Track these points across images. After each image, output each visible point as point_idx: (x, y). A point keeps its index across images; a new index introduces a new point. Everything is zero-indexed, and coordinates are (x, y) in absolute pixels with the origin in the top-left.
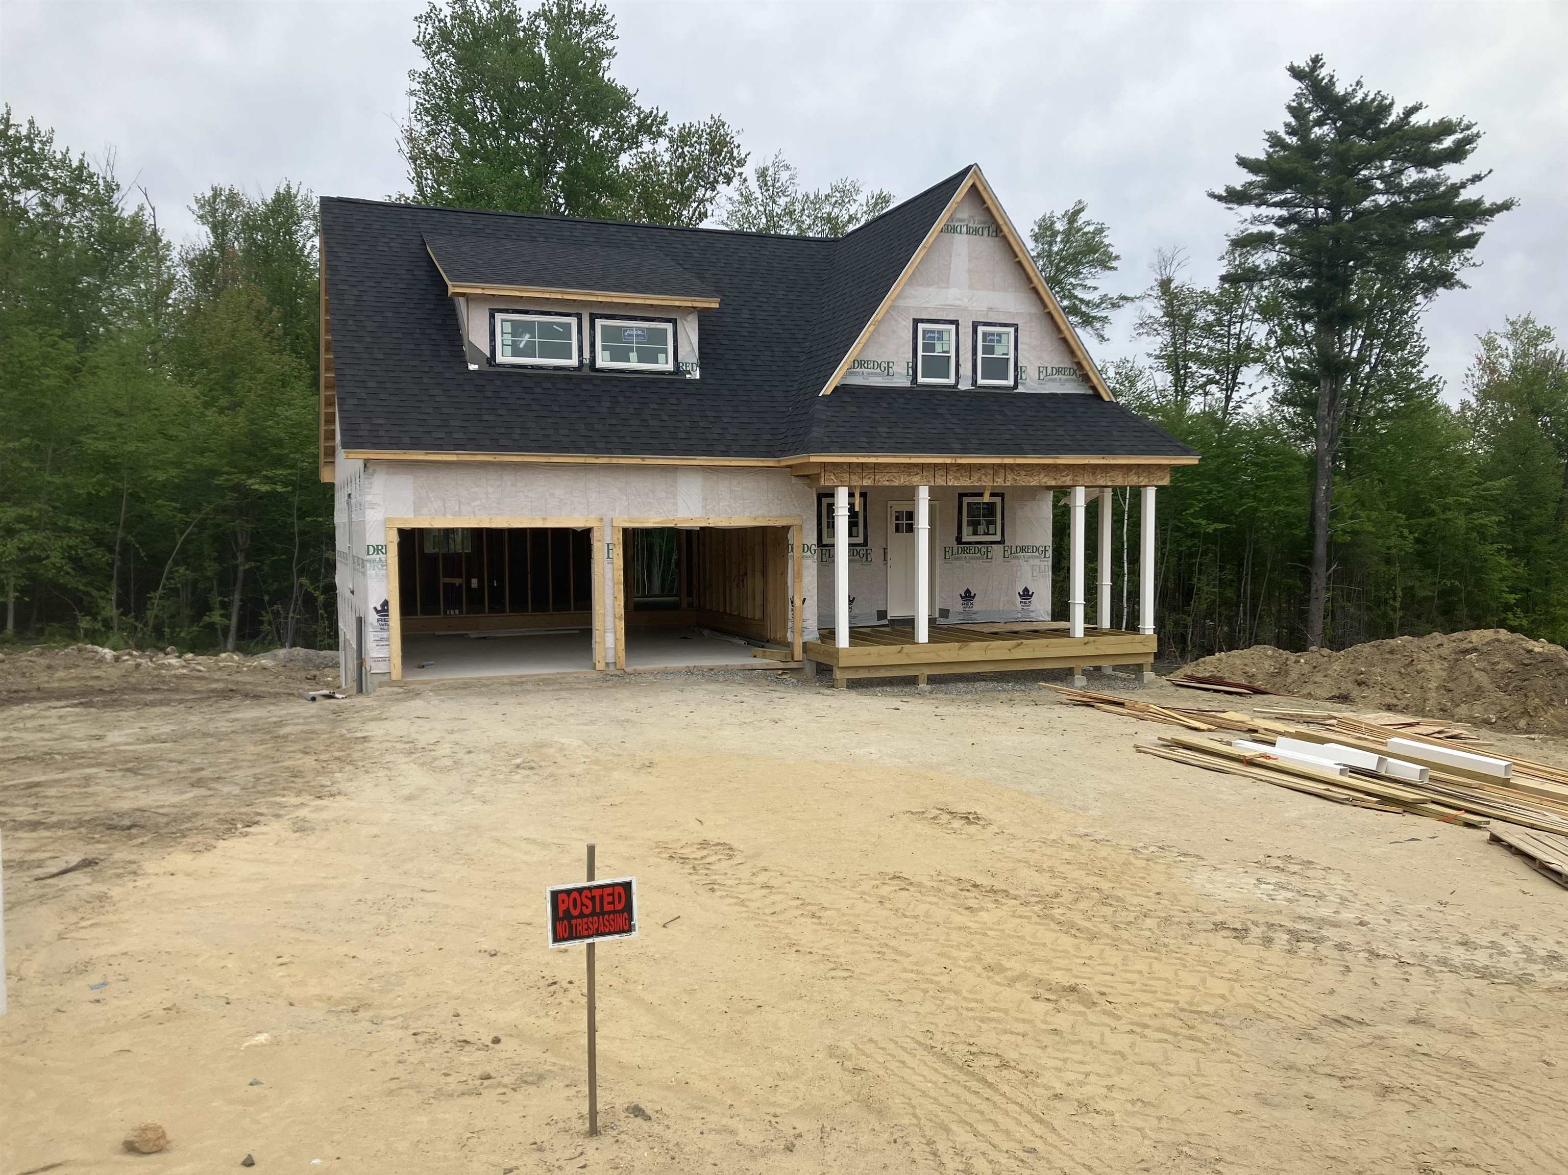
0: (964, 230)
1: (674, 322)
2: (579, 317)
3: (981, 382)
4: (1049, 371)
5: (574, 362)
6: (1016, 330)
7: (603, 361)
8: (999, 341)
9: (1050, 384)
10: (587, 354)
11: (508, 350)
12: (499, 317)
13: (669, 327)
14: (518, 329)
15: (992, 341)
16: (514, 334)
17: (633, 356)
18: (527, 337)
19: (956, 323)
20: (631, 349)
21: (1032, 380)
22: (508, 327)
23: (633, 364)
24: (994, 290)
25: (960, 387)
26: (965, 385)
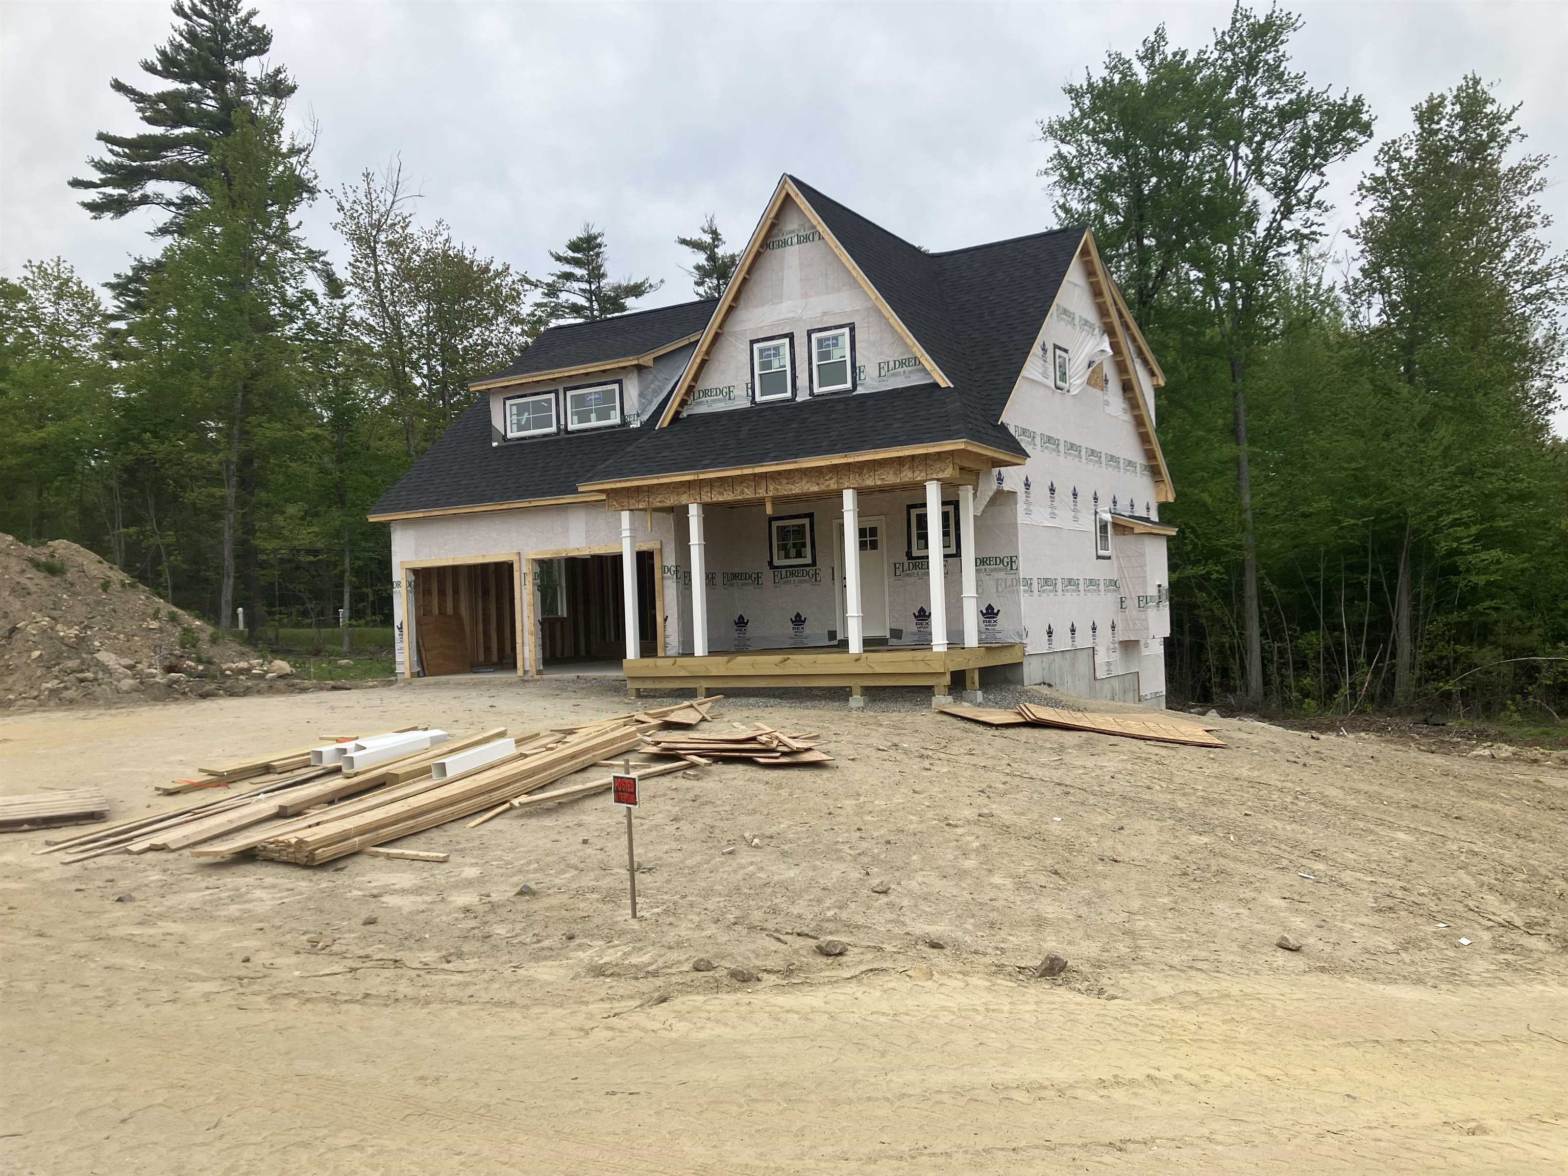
0: (795, 240)
1: (620, 382)
2: (557, 393)
3: (816, 390)
4: (891, 365)
5: (553, 429)
6: (852, 330)
7: (574, 425)
8: (835, 345)
9: (892, 379)
10: (562, 422)
11: (515, 427)
12: (508, 403)
13: (616, 387)
14: (521, 409)
15: (828, 346)
16: (518, 415)
17: (593, 416)
18: (526, 415)
19: (791, 336)
20: (591, 411)
21: (872, 379)
22: (514, 409)
23: (594, 423)
24: (828, 293)
25: (798, 399)
26: (803, 396)
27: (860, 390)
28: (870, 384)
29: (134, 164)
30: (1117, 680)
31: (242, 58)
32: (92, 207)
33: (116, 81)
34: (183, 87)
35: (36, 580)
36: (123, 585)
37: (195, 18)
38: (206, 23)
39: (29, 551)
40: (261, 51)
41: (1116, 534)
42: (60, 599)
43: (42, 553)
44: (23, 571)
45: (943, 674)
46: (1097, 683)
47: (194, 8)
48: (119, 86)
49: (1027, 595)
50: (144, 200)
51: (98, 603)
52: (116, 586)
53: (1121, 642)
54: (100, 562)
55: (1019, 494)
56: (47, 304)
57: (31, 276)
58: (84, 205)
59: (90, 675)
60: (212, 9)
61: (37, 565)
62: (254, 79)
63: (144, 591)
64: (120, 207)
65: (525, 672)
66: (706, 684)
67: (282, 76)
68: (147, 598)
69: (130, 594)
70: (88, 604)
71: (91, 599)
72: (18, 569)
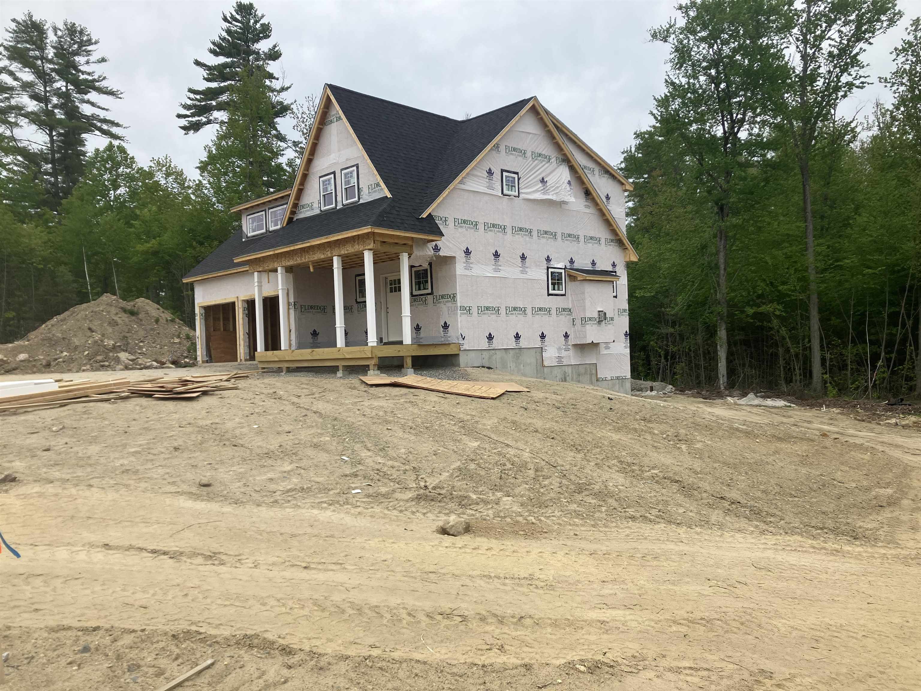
0: (335, 120)
2: (265, 211)
3: (344, 202)
4: (373, 186)
5: (264, 231)
6: (358, 168)
7: (272, 228)
8: (351, 177)
9: (374, 194)
10: (268, 226)
11: (251, 230)
12: (248, 217)
14: (253, 221)
15: (348, 177)
16: (252, 223)
17: (279, 222)
18: (255, 224)
19: (334, 173)
20: (278, 220)
21: (366, 195)
22: (251, 221)
23: (279, 226)
24: (347, 149)
25: (338, 208)
26: (339, 206)
27: (362, 201)
28: (366, 198)
29: (202, 104)
30: (570, 367)
31: (257, 41)
32: (184, 128)
33: (196, 60)
34: (229, 60)
35: (123, 319)
36: (167, 321)
37: (234, 22)
38: (239, 24)
39: (123, 303)
40: (267, 37)
41: (570, 281)
42: (132, 327)
43: (129, 305)
44: (117, 314)
45: (372, 358)
46: (546, 369)
47: (232, 17)
48: (198, 63)
49: (464, 317)
50: (209, 122)
51: (152, 329)
52: (162, 321)
53: (575, 346)
54: (158, 309)
55: (458, 258)
56: (162, 179)
57: (153, 165)
58: (181, 127)
59: (107, 363)
60: (242, 17)
61: (125, 310)
62: (263, 52)
63: (179, 323)
64: (196, 127)
65: (241, 360)
66: (286, 365)
67: (276, 49)
68: (179, 327)
69: (170, 325)
70: (146, 330)
71: (148, 327)
72: (115, 312)
